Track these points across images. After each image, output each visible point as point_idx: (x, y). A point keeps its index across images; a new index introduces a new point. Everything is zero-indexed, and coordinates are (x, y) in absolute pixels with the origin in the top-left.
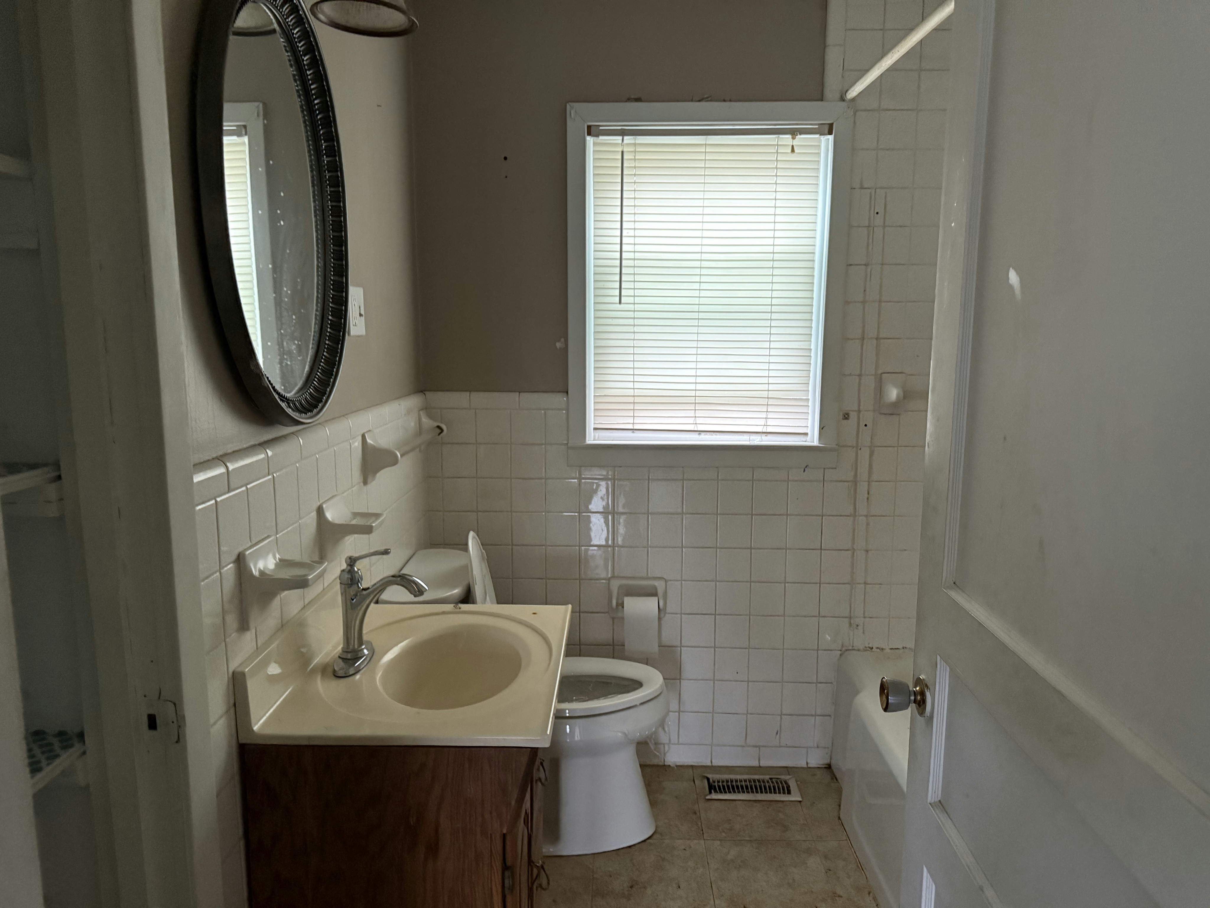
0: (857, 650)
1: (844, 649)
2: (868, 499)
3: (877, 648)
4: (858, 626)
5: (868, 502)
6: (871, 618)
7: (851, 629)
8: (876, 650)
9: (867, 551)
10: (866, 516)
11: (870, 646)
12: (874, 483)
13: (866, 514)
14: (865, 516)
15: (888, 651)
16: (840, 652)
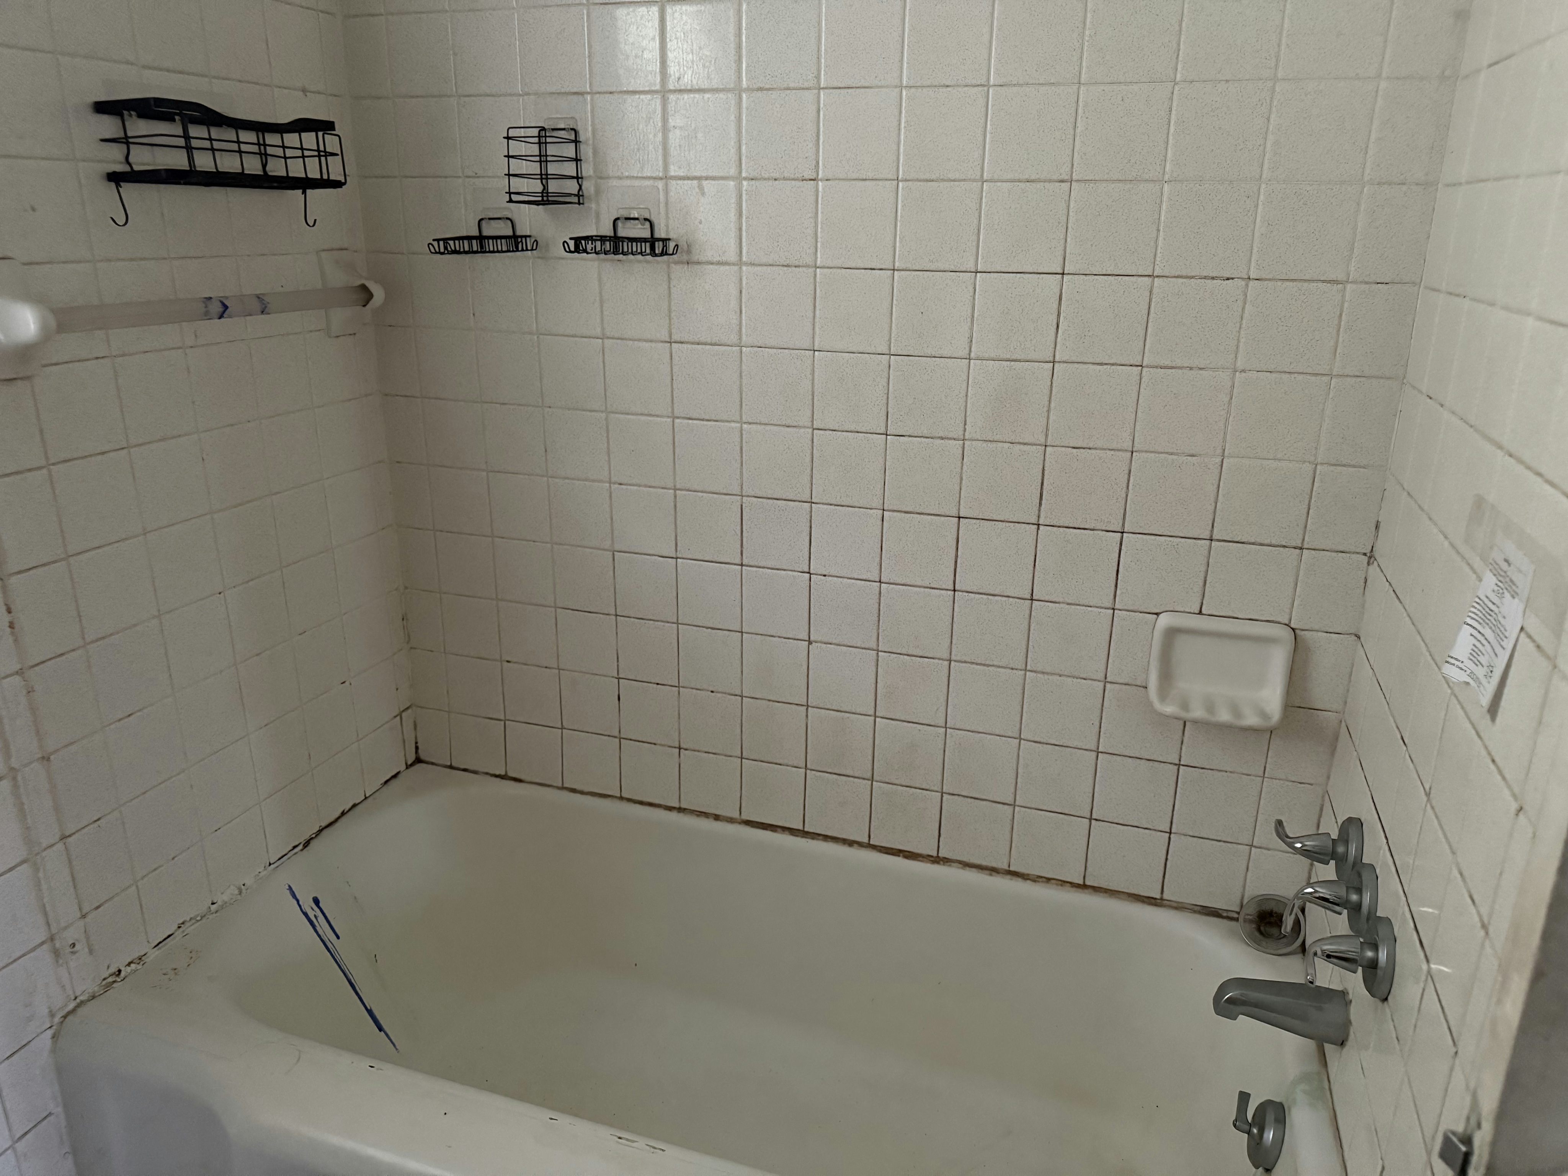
0: (89, 1000)
1: (57, 1019)
2: (11, 626)
3: (129, 964)
4: (74, 945)
5: (12, 634)
6: (97, 908)
7: (61, 962)
8: (129, 969)
9: (46, 759)
10: (20, 673)
11: (113, 969)
12: (14, 580)
13: (19, 667)
14: (17, 673)
15: (154, 954)
16: (50, 1033)
